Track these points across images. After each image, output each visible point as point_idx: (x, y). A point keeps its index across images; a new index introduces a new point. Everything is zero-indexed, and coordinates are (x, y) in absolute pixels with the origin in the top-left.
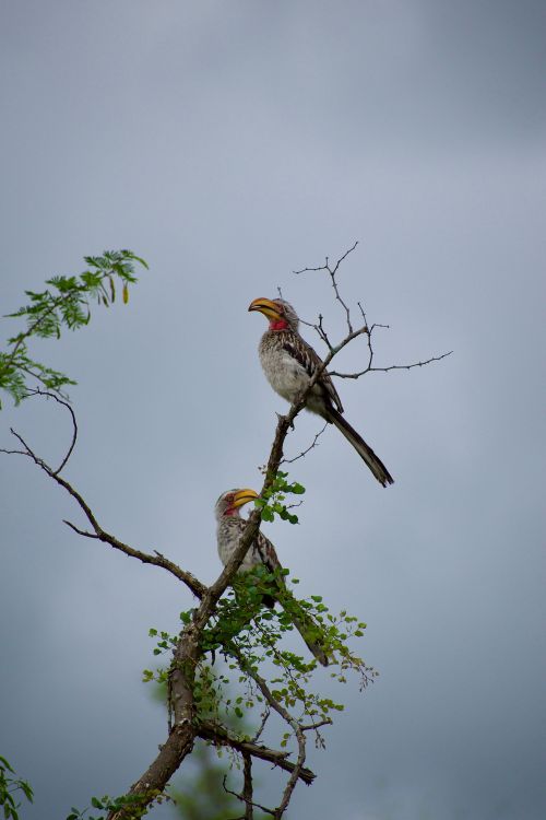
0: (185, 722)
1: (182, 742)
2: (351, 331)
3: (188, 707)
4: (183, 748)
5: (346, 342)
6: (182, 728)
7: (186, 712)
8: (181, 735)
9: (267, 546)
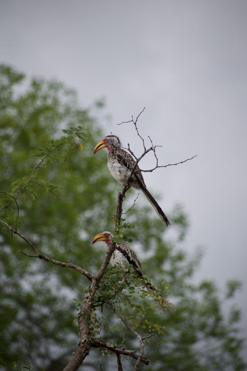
0: (85, 340)
1: (83, 350)
2: (145, 150)
3: (86, 333)
4: (84, 353)
5: (143, 155)
6: (83, 343)
7: (85, 336)
8: (83, 347)
9: (131, 252)
